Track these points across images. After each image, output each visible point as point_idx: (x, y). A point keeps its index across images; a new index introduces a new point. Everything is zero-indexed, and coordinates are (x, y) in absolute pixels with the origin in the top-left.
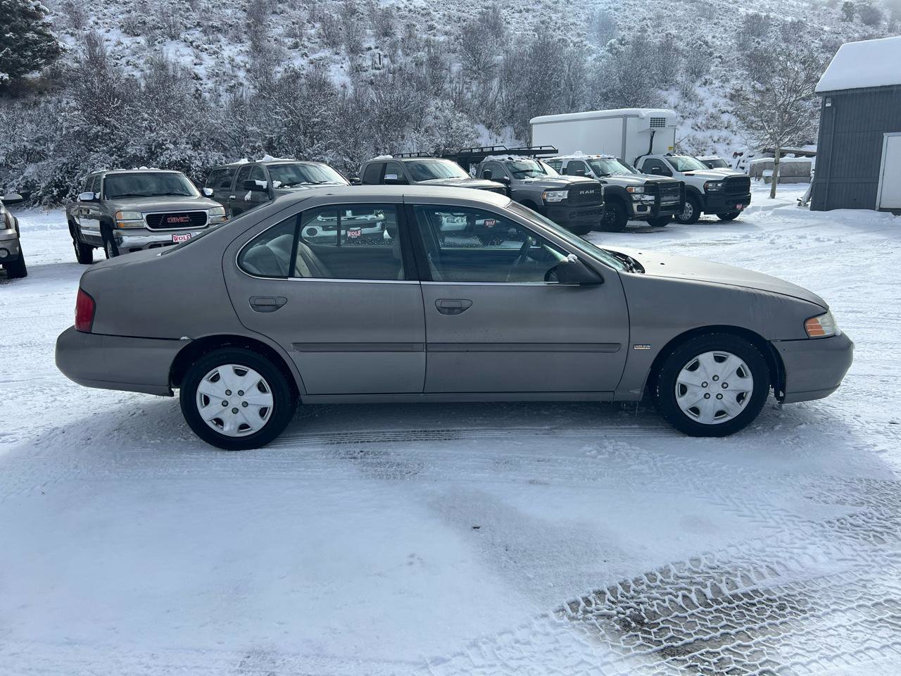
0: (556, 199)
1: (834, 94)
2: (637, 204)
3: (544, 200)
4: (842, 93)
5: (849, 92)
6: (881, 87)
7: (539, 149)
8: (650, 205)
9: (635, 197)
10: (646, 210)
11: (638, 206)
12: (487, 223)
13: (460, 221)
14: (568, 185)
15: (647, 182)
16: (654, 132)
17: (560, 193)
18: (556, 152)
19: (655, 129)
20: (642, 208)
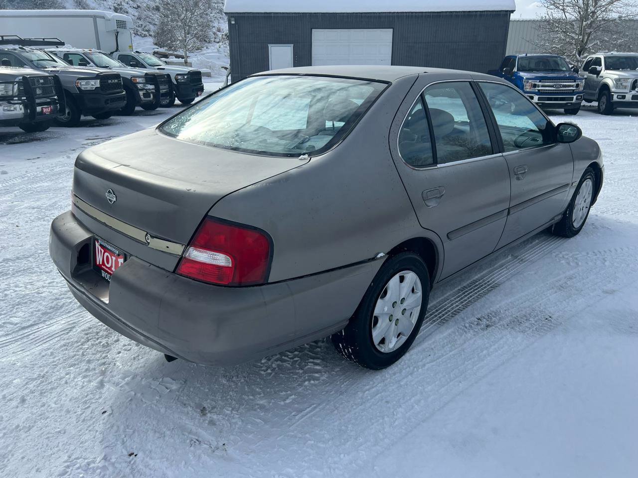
0: (89, 87)
1: (236, 15)
2: (143, 92)
3: (79, 89)
4: (241, 15)
5: (246, 15)
6: (265, 13)
7: (42, 40)
8: (152, 93)
9: (140, 86)
10: (150, 97)
11: (144, 94)
12: (45, 110)
13: (18, 109)
14: (98, 75)
15: (146, 74)
16: (118, 32)
17: (92, 82)
18: (62, 44)
19: (119, 30)
20: (147, 95)
